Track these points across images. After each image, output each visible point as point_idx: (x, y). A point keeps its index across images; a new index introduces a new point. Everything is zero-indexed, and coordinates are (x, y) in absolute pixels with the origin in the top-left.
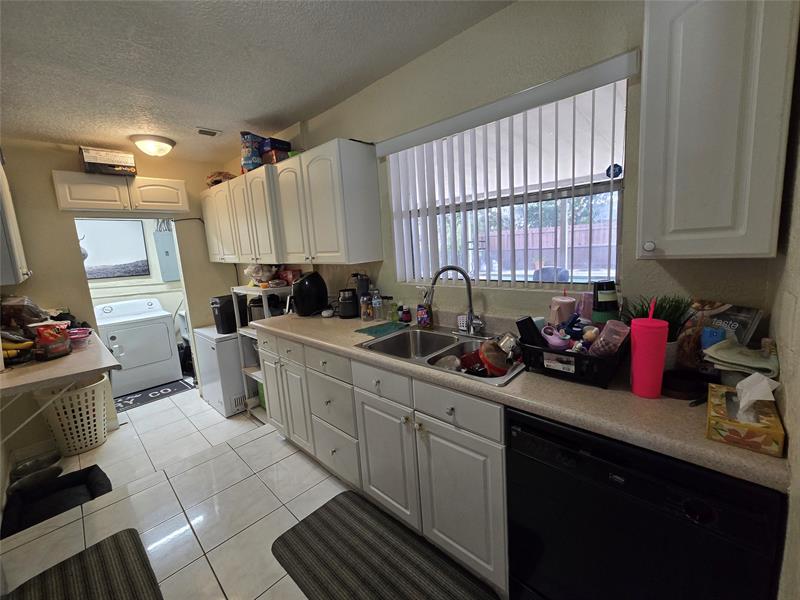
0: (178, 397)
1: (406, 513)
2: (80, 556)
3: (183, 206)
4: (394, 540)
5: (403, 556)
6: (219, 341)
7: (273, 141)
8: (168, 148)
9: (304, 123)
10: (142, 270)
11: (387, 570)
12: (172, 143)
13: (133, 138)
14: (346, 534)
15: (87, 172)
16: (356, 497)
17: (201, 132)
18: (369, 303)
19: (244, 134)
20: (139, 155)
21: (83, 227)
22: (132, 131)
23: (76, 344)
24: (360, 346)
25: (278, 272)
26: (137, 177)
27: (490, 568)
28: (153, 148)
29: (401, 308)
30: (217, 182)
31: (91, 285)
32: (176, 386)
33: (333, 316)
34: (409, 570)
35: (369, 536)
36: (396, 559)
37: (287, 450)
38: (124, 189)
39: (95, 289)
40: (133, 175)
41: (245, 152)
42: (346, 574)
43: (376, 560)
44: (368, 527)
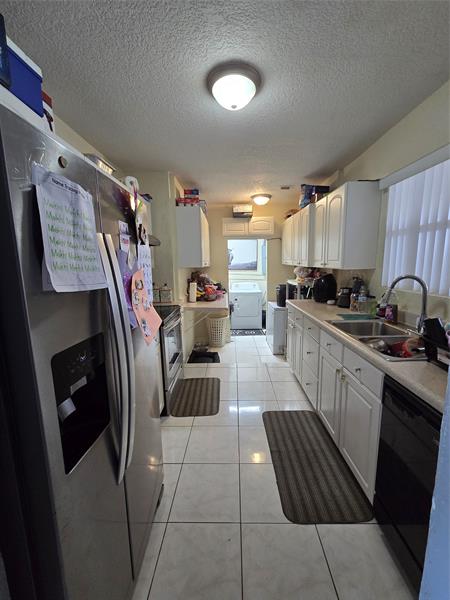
0: (257, 337)
1: (332, 432)
2: (203, 379)
3: (271, 232)
4: (324, 446)
5: (324, 455)
6: (276, 310)
7: (317, 187)
8: (266, 200)
9: (341, 170)
10: (253, 267)
11: (311, 455)
12: (270, 197)
13: (253, 197)
14: (299, 428)
15: (235, 217)
16: (315, 416)
17: (282, 188)
18: (356, 299)
19: (303, 185)
20: (255, 205)
21: (231, 244)
22: (252, 194)
23: (218, 297)
24: (329, 322)
25: (312, 272)
26: (253, 218)
27: (366, 485)
28: (262, 201)
29: (378, 306)
30: (289, 216)
31: (230, 272)
32: (257, 332)
33: (335, 304)
34: (324, 463)
35: (311, 437)
36: (319, 454)
37: (291, 379)
38: (246, 224)
39: (232, 275)
40: (251, 217)
41: (302, 197)
42: (289, 442)
43: (308, 447)
44: (314, 433)
